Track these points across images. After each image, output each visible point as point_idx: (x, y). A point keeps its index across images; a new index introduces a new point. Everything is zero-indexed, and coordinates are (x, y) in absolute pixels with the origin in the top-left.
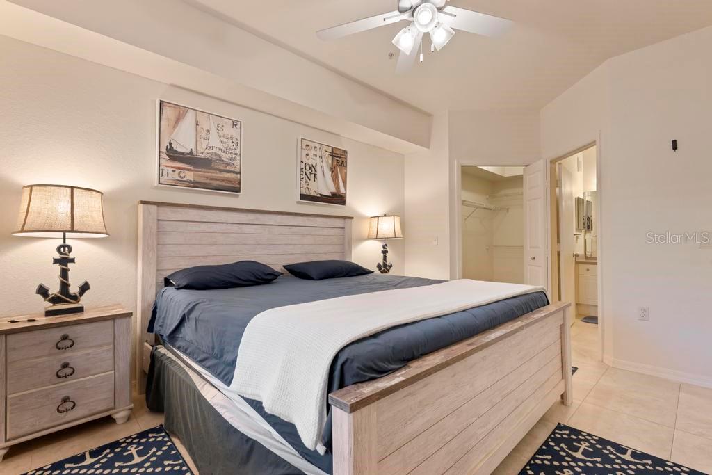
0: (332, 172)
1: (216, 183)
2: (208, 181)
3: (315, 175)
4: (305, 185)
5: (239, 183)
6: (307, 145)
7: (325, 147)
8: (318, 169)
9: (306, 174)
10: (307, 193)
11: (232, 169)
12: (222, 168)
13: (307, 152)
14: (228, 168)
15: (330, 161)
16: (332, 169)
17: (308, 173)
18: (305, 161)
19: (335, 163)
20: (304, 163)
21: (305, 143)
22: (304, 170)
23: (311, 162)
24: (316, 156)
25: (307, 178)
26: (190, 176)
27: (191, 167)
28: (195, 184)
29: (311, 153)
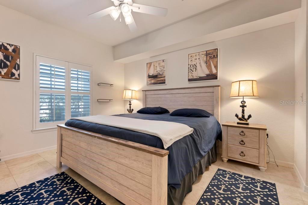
0: (207, 63)
1: (158, 82)
2: (157, 82)
3: (196, 68)
4: (190, 74)
5: (165, 80)
6: (191, 56)
7: (201, 53)
8: (198, 65)
9: (191, 69)
10: (192, 78)
11: (163, 76)
12: (160, 77)
13: (191, 59)
14: (162, 76)
15: (205, 59)
16: (206, 62)
17: (192, 69)
18: (190, 63)
19: (208, 58)
20: (190, 65)
21: (190, 56)
22: (190, 68)
23: (193, 63)
24: (196, 59)
25: (191, 71)
26: (153, 81)
27: (153, 79)
28: (154, 84)
29: (193, 59)
